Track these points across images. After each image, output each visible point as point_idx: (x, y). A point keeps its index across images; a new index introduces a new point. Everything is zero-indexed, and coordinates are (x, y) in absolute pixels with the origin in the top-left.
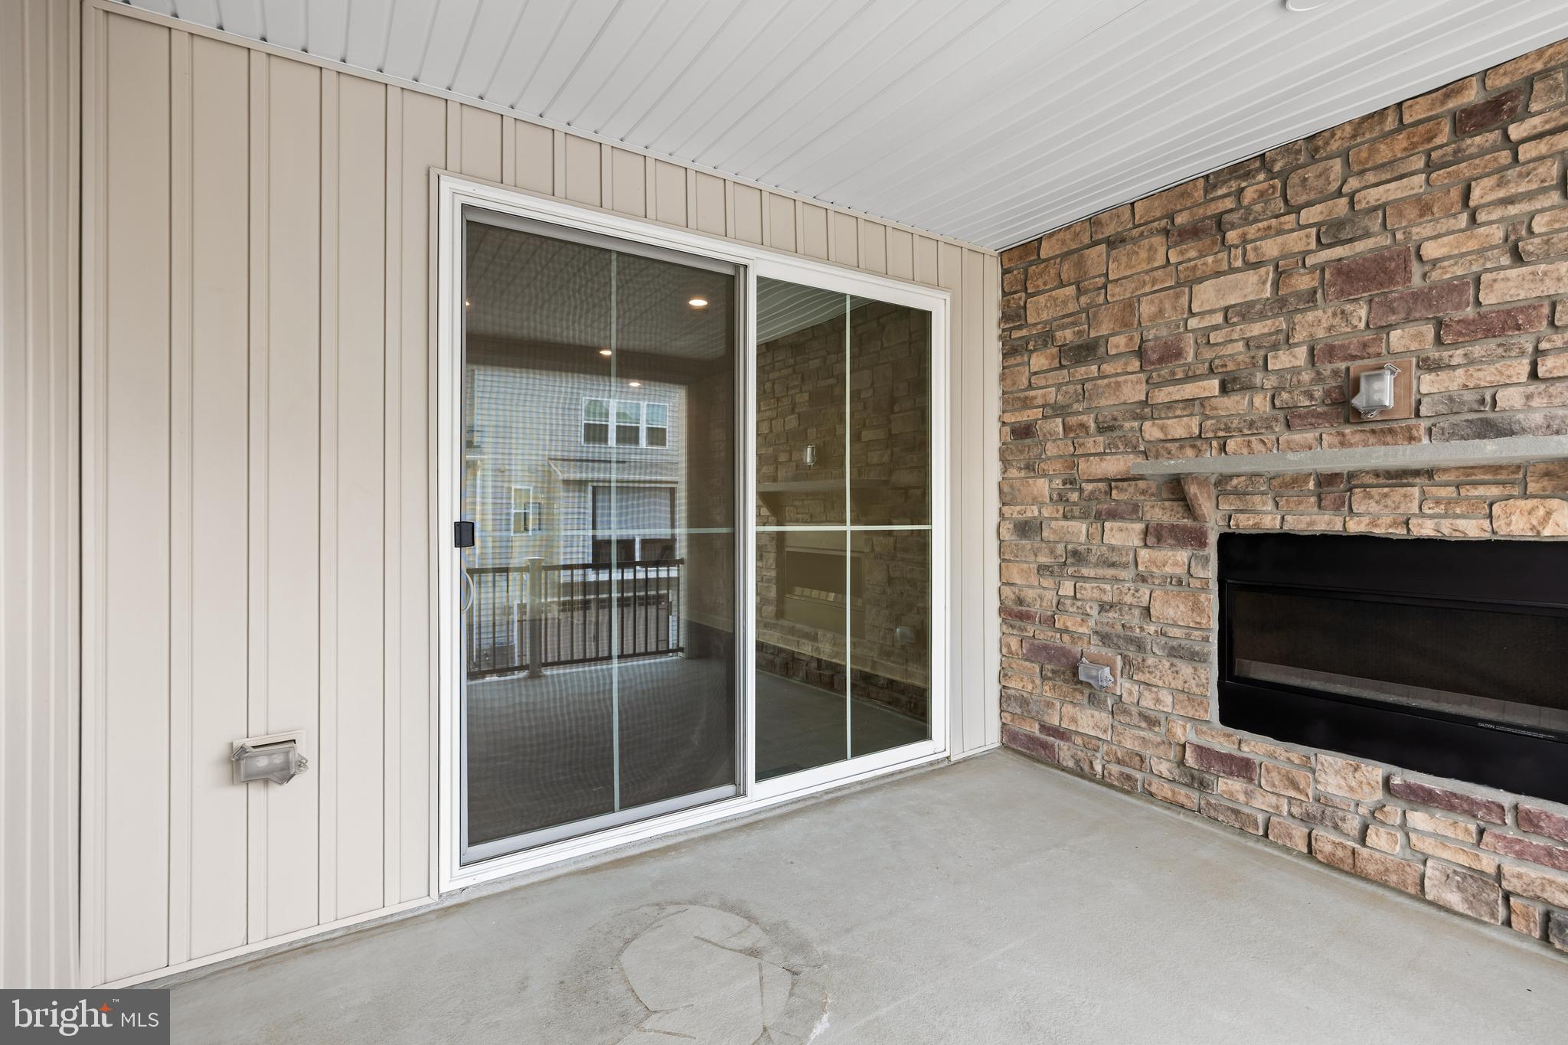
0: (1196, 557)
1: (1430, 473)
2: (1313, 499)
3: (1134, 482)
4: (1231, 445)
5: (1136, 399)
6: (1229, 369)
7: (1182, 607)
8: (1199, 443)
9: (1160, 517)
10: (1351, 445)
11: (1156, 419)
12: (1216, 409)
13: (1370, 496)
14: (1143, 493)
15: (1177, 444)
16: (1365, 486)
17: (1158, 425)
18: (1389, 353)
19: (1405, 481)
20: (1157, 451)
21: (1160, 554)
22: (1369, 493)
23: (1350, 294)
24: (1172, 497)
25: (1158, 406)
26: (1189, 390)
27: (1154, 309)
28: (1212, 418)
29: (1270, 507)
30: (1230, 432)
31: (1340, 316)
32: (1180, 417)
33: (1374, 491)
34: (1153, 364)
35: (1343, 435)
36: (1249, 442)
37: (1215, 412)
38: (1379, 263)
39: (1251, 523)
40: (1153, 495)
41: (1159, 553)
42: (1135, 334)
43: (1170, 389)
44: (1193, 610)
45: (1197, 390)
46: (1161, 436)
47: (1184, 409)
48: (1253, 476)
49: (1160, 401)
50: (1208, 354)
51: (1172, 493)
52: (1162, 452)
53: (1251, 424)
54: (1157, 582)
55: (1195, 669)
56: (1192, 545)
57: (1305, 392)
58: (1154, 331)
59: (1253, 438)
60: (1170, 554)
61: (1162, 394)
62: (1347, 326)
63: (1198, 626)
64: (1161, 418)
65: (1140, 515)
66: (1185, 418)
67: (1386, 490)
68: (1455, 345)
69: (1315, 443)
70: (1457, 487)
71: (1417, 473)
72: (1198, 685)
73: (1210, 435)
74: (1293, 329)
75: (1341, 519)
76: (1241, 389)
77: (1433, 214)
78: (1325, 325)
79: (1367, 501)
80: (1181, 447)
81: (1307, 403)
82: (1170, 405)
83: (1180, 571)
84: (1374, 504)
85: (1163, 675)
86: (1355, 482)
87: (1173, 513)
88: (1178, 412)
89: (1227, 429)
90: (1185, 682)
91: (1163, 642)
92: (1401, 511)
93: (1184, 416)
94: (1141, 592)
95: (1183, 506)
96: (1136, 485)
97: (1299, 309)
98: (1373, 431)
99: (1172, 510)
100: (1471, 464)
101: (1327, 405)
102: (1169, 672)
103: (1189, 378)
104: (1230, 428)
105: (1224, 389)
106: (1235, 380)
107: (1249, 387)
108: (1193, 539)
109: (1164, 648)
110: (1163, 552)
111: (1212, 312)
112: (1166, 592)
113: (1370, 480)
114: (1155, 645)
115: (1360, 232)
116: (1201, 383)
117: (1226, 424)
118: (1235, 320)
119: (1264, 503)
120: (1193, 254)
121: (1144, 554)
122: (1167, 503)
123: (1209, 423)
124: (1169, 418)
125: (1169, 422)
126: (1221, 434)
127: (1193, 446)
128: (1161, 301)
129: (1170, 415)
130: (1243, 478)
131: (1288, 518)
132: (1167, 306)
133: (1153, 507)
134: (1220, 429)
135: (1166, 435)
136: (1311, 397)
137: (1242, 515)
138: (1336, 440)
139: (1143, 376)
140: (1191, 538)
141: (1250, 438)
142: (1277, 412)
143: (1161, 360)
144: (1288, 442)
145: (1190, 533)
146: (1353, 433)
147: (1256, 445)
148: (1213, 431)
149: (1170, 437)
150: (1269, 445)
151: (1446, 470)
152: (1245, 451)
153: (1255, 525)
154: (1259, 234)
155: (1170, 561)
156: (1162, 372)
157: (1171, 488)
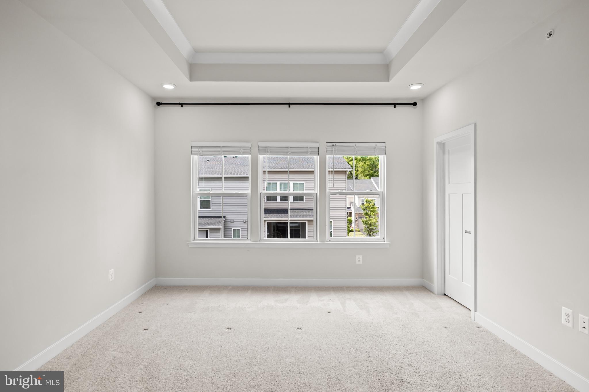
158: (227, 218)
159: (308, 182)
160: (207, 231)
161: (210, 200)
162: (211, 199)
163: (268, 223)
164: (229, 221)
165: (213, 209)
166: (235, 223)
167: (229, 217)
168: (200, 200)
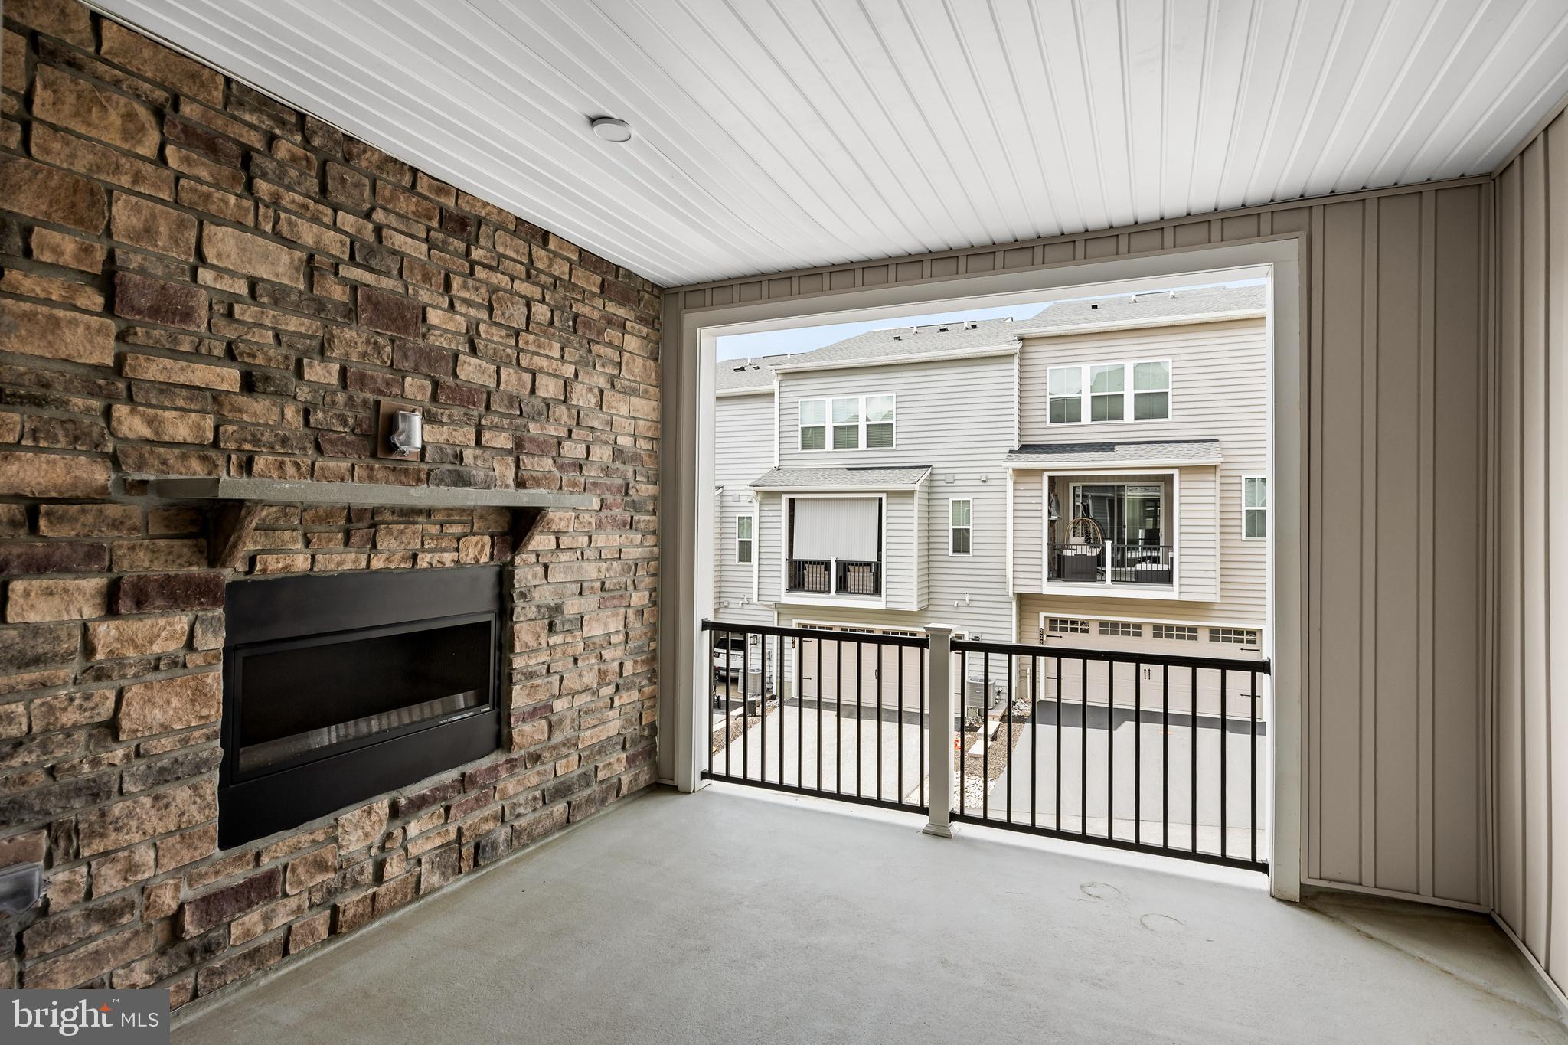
0: (203, 621)
1: (429, 512)
2: (340, 536)
3: (95, 507)
4: (260, 463)
5: (95, 360)
6: (257, 361)
7: (175, 702)
8: (213, 454)
9: (147, 564)
10: (377, 481)
11: (141, 404)
12: (241, 411)
13: (390, 533)
14: (116, 524)
15: (177, 451)
16: (388, 523)
17: (143, 415)
18: (402, 396)
19: (411, 519)
20: (141, 456)
21: (139, 627)
22: (391, 530)
23: (377, 327)
24: (164, 531)
25: (143, 385)
26: (201, 374)
27: (136, 222)
28: (231, 422)
29: (299, 545)
30: (259, 447)
31: (372, 346)
32: (182, 409)
33: (394, 527)
34: (139, 312)
35: (372, 469)
36: (282, 463)
37: (237, 415)
38: (399, 308)
39: (280, 566)
40: (134, 528)
41: (140, 624)
42: (97, 246)
43: (168, 363)
44: (193, 701)
45: (212, 378)
46: (146, 432)
47: (191, 399)
48: (286, 507)
49: (149, 376)
50: (229, 332)
51: (167, 527)
52: (150, 459)
53: (284, 441)
54: (131, 672)
55: (195, 788)
56: (201, 604)
57: (339, 416)
58: (139, 258)
59: (287, 459)
60: (162, 622)
61: (153, 368)
62: (378, 358)
63: (203, 722)
64: (149, 405)
65: (107, 563)
66: (193, 415)
67: (402, 526)
68: (445, 406)
69: (347, 475)
70: (442, 525)
71: (419, 512)
72: (201, 810)
73: (232, 446)
74: (330, 341)
75: (366, 556)
76: (276, 393)
77: (431, 285)
78: (360, 349)
79: (388, 538)
80: (184, 457)
81: (341, 429)
82: (167, 388)
83: (174, 646)
84: (393, 541)
85: (143, 822)
86: (378, 518)
87: (170, 558)
88: (180, 403)
89: (255, 441)
90: (182, 814)
91: (142, 768)
92: (410, 547)
93: (191, 411)
94: (96, 699)
95: (190, 547)
96: (101, 511)
97: (337, 321)
98: (394, 469)
99: (170, 553)
100: (451, 507)
101: (355, 435)
102: (153, 812)
103: (197, 355)
104: (259, 441)
105: (249, 385)
106: (267, 379)
107: (283, 394)
108: (203, 594)
109: (144, 778)
110: (149, 622)
111: (233, 274)
112: (148, 686)
113: (389, 517)
114: (127, 778)
115: (383, 269)
116: (218, 369)
117: (253, 435)
118: (265, 300)
119: (295, 541)
120: (204, 174)
121: (106, 632)
122: (161, 543)
123: (231, 428)
124: (165, 408)
125: (167, 414)
126: (247, 447)
127: (204, 459)
128: (154, 216)
129: (166, 403)
130: (275, 509)
131: (320, 557)
132: (162, 229)
133: (132, 548)
134: (245, 440)
135: (157, 433)
136: (345, 423)
137: (270, 557)
138: (364, 474)
139: (112, 326)
140: (200, 593)
141: (285, 459)
142: (307, 431)
143: (155, 312)
144: (322, 468)
145: (198, 586)
146: (379, 469)
147: (290, 470)
148: (236, 441)
149: (166, 438)
150: (303, 470)
151: (439, 510)
152: (275, 475)
153: (285, 567)
154: (293, 207)
155: (163, 635)
156: (156, 333)
157: (166, 518)
158: (936, 471)
159: (1183, 357)
160: (880, 499)
161: (892, 424)
162: (894, 422)
163: (1052, 479)
164: (942, 477)
165: (899, 448)
166: (956, 483)
167: (941, 468)
168: (868, 425)
